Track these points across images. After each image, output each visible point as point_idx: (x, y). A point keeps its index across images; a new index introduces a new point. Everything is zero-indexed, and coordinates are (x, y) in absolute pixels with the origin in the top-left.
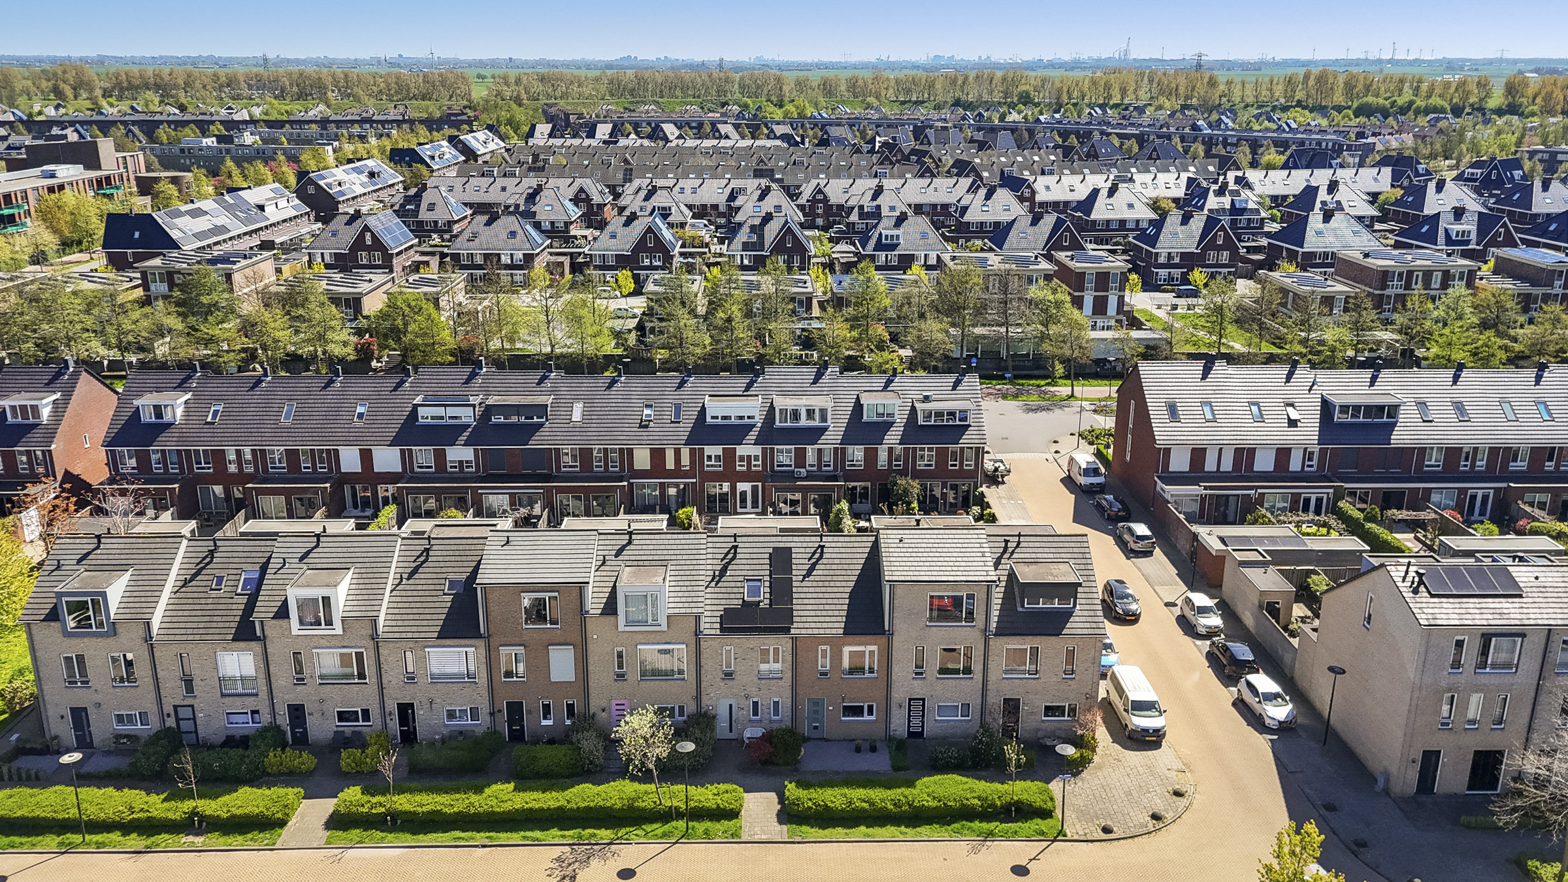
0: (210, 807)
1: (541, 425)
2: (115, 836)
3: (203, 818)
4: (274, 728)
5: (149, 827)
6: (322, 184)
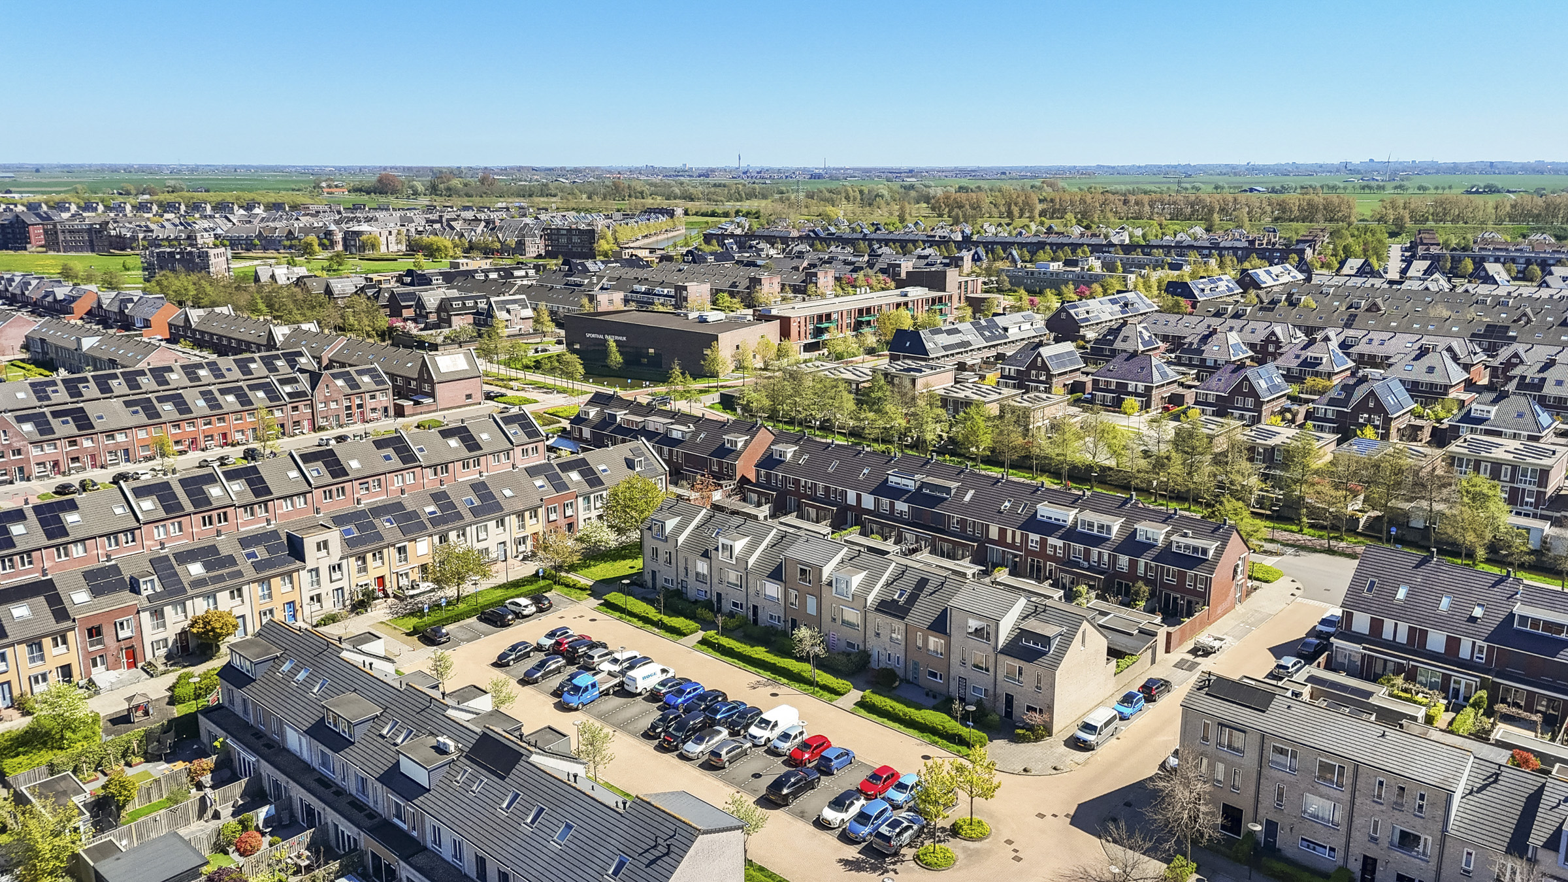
0: (666, 619)
1: (946, 499)
2: (635, 620)
3: (663, 623)
4: (710, 601)
5: (646, 620)
6: (1072, 312)
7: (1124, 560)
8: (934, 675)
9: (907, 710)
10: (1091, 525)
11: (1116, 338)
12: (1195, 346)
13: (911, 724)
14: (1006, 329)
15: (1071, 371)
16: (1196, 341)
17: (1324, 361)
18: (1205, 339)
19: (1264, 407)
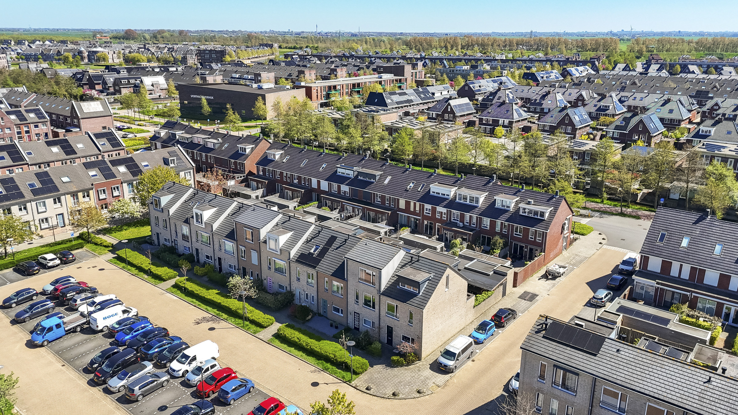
0: (154, 269)
1: (373, 183)
2: (133, 269)
3: (151, 272)
4: (192, 255)
5: (140, 269)
6: (471, 86)
7: (487, 221)
8: (337, 310)
9: (310, 341)
10: (465, 198)
11: (494, 97)
12: (538, 101)
13: (311, 353)
14: (433, 94)
15: (468, 115)
16: (538, 98)
17: (611, 107)
18: (543, 97)
19: (577, 132)
